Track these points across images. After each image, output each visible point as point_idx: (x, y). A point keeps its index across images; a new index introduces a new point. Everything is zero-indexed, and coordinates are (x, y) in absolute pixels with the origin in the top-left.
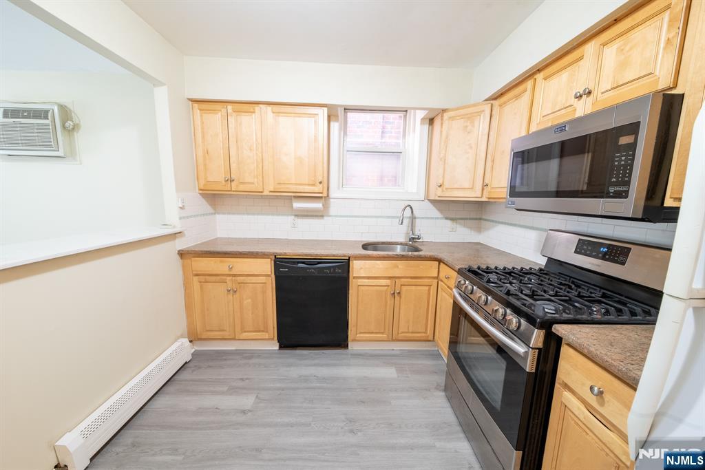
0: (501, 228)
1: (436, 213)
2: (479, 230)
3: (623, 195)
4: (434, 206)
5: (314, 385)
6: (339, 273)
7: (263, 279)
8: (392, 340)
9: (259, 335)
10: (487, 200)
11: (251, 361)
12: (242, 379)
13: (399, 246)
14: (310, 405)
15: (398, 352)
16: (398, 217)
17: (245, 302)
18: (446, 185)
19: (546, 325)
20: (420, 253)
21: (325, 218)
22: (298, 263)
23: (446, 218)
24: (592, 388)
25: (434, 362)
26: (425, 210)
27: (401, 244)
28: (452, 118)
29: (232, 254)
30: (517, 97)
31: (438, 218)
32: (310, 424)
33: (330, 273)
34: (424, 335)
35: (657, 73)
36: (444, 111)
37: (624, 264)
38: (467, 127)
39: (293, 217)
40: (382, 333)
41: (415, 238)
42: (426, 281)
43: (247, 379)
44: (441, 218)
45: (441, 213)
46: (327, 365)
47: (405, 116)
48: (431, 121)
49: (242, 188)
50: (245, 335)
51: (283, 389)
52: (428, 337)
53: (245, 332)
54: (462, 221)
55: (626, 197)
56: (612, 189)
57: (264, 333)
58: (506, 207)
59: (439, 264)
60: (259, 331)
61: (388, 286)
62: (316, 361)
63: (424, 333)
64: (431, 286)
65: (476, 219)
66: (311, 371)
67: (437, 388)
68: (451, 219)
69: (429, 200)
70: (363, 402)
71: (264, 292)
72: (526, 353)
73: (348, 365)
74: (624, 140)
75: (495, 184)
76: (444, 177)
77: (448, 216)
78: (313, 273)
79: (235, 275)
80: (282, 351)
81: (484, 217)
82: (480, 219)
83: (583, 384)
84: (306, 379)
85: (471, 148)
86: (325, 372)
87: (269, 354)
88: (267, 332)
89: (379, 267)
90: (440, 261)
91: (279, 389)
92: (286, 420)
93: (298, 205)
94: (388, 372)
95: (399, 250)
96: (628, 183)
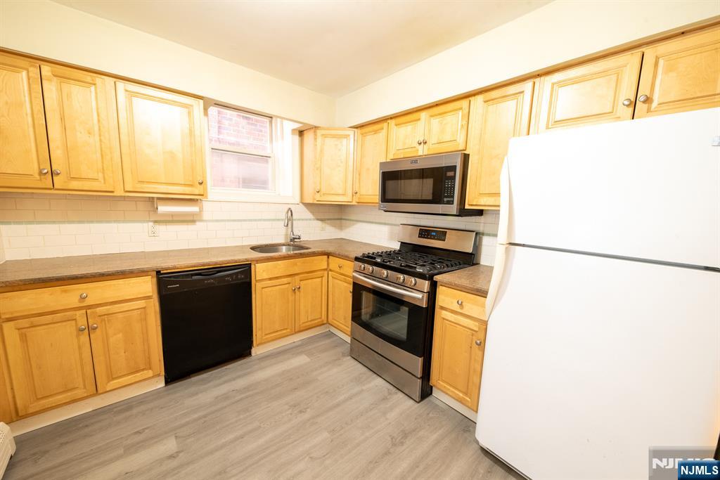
0: (359, 225)
1: (310, 215)
2: (341, 228)
3: (451, 203)
4: (307, 208)
5: (237, 398)
6: (242, 279)
7: (142, 304)
8: (296, 333)
9: (139, 376)
10: (356, 204)
11: (135, 411)
12: (139, 432)
13: (284, 247)
14: (248, 414)
15: (300, 343)
16: (282, 220)
17: (112, 340)
18: (323, 191)
19: (430, 278)
20: (309, 250)
21: (197, 223)
22: (192, 275)
23: (318, 219)
24: (458, 302)
25: (331, 340)
26: (301, 213)
27: (284, 245)
28: (325, 136)
29: (87, 278)
30: (376, 132)
31: (310, 220)
32: (260, 427)
33: (233, 280)
34: (319, 320)
35: (458, 141)
36: (316, 128)
37: (444, 240)
38: (336, 145)
39: (151, 224)
40: (286, 329)
41: (296, 238)
42: (319, 274)
43: (144, 430)
44: (314, 220)
45: (313, 215)
46: (239, 377)
47: (271, 122)
48: (301, 133)
49: (75, 185)
50: (114, 384)
51: (205, 416)
52: (323, 321)
53: (113, 379)
54: (329, 221)
55: (453, 204)
56: (445, 199)
57: (145, 372)
58: (379, 209)
59: (328, 257)
60: (137, 372)
61: (289, 283)
62: (223, 379)
63: (320, 318)
64: (322, 277)
65: (338, 219)
66: (224, 389)
67: (344, 355)
68: (321, 220)
69: (303, 203)
70: (296, 389)
71: (144, 319)
72: (423, 297)
73: (261, 369)
74: (450, 174)
75: (363, 191)
76: (320, 183)
77: (319, 218)
78: (213, 283)
79: (89, 307)
80: (171, 386)
81: (343, 217)
82: (341, 219)
83: (452, 303)
84: (226, 397)
85: (342, 162)
86: (241, 383)
87: (156, 394)
88: (150, 369)
89: (280, 267)
90: (328, 255)
91: (199, 418)
92: (231, 437)
93: (163, 209)
94: (301, 360)
95: (284, 250)
96: (453, 197)
